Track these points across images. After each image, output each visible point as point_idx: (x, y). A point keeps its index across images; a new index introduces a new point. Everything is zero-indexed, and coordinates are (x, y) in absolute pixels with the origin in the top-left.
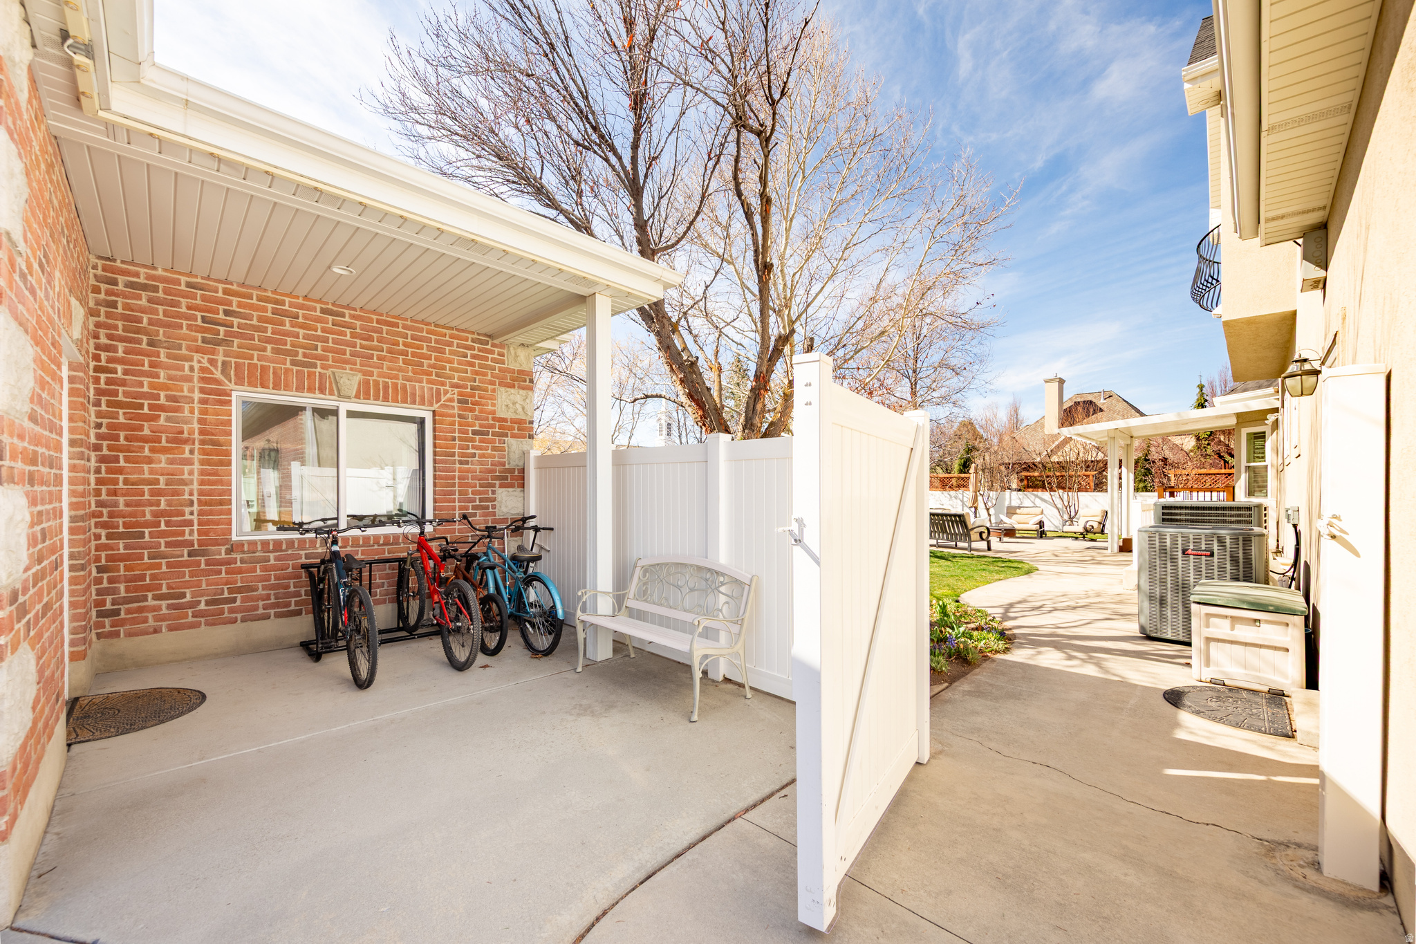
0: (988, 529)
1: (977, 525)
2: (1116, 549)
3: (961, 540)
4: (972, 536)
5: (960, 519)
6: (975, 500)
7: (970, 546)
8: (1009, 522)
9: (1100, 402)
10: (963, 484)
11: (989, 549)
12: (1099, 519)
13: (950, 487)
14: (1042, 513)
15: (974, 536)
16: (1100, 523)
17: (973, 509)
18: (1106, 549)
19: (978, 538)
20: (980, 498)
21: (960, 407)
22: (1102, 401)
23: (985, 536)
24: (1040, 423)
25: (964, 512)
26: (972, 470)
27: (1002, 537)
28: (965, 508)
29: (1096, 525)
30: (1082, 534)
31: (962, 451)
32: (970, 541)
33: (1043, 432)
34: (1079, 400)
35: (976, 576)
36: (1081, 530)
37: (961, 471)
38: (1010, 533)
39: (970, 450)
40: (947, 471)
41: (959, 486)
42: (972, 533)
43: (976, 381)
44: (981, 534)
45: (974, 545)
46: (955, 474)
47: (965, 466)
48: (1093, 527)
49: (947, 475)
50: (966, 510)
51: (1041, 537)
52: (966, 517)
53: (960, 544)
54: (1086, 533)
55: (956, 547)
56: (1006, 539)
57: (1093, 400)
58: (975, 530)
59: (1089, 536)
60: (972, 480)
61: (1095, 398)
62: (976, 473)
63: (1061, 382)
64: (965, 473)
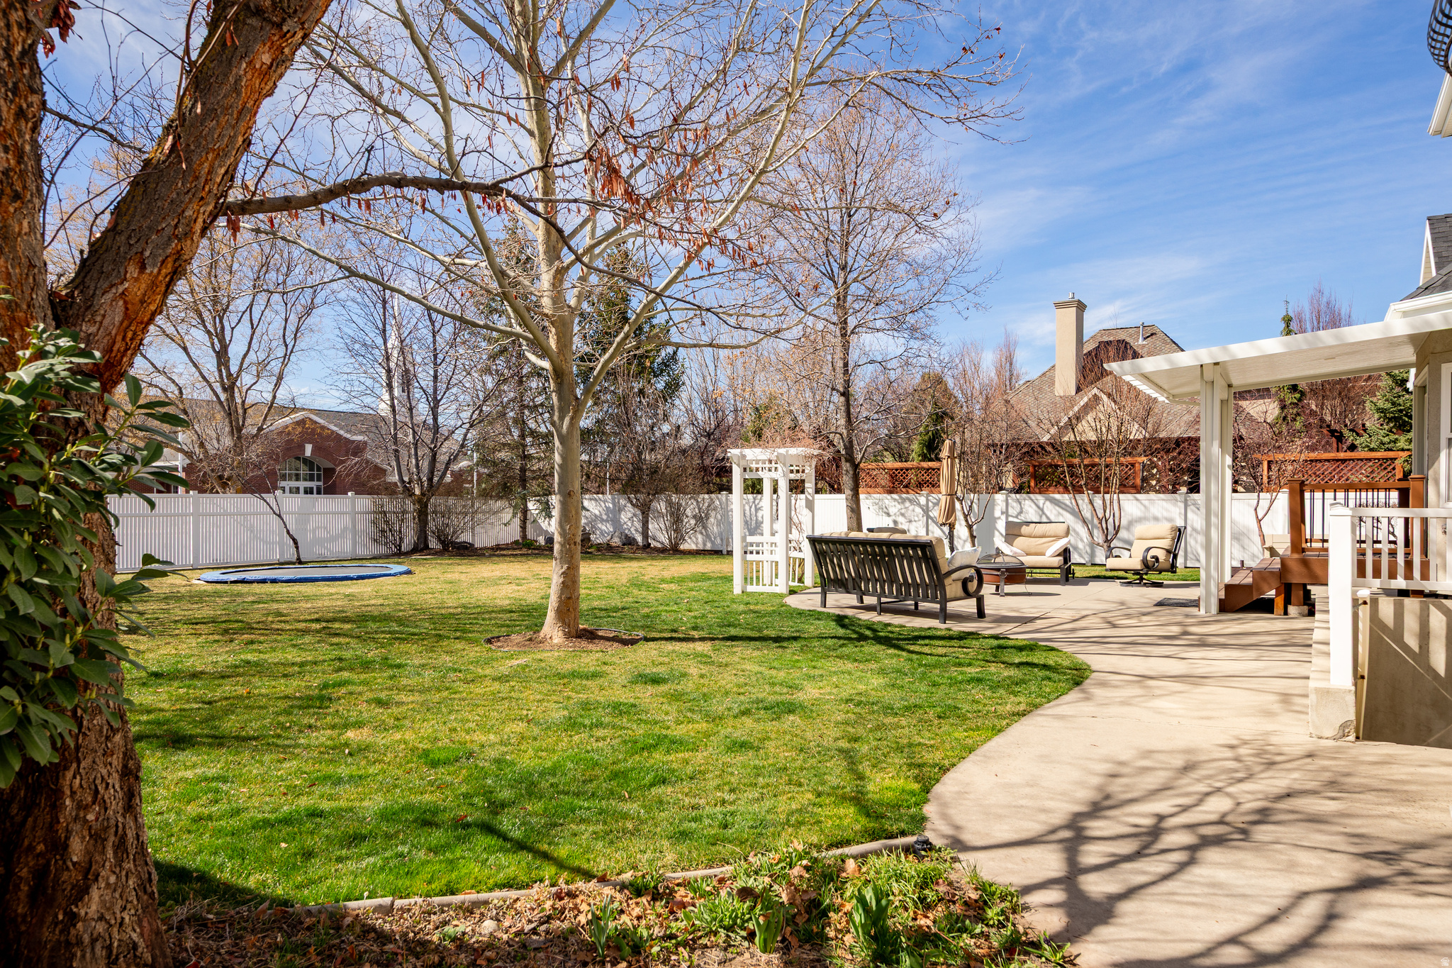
0: (978, 571)
1: (957, 564)
2: (1214, 608)
3: (925, 599)
4: (948, 589)
5: (924, 552)
6: (950, 511)
7: (943, 609)
8: (1011, 552)
9: (1139, 343)
10: (928, 482)
11: (981, 614)
12: (1166, 543)
13: (906, 487)
14: (1067, 533)
15: (953, 588)
16: (1169, 552)
17: (946, 529)
18: (1195, 604)
19: (960, 592)
20: (958, 505)
21: (924, 337)
22: (1141, 341)
23: (973, 586)
24: (1048, 377)
25: (930, 537)
26: (945, 453)
27: (1002, 584)
28: (933, 527)
29: (1161, 555)
30: (1136, 572)
31: (925, 420)
32: (944, 601)
33: (1052, 392)
34: (1106, 339)
35: (966, 699)
36: (1138, 566)
37: (925, 458)
38: (1016, 574)
39: (939, 417)
40: (901, 456)
41: (920, 485)
42: (947, 581)
43: (952, 289)
44: (965, 582)
45: (952, 606)
46: (915, 461)
47: (931, 448)
48: (1157, 559)
49: (899, 465)
50: (937, 533)
51: (1067, 580)
52: (938, 550)
53: (924, 606)
54: (1147, 573)
55: (916, 613)
56: (1009, 588)
57: (1128, 340)
58: (955, 576)
59: (1154, 577)
60: (945, 471)
61: (1131, 336)
62: (951, 457)
63: (1081, 307)
64: (931, 460)
